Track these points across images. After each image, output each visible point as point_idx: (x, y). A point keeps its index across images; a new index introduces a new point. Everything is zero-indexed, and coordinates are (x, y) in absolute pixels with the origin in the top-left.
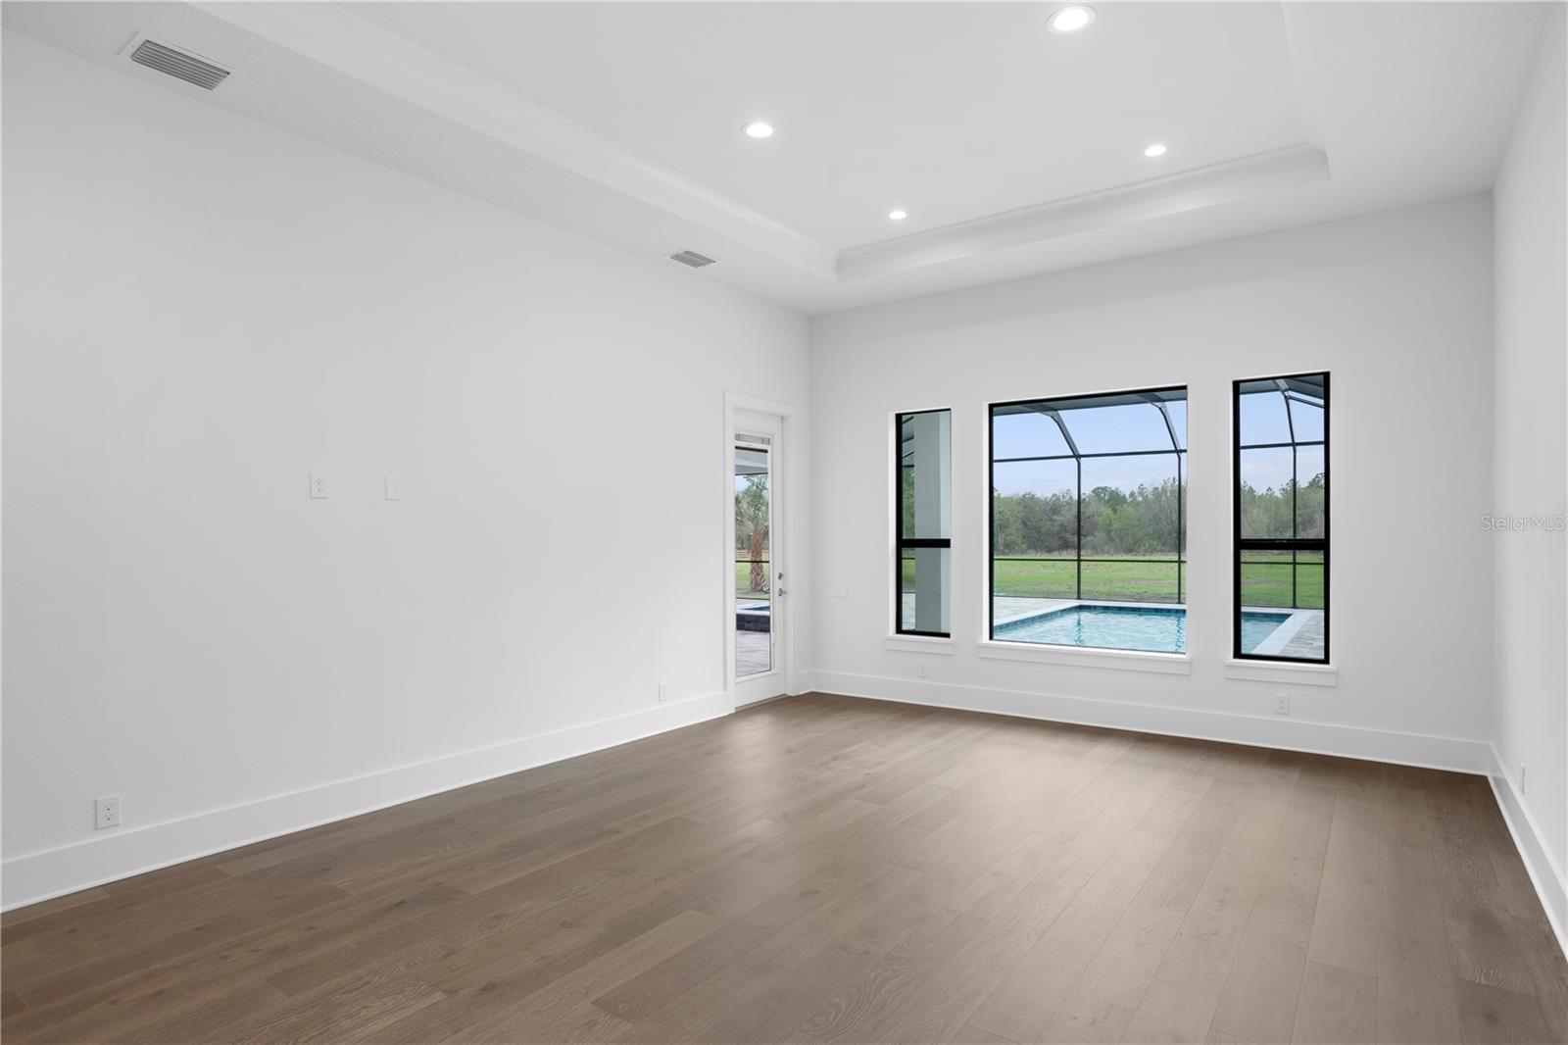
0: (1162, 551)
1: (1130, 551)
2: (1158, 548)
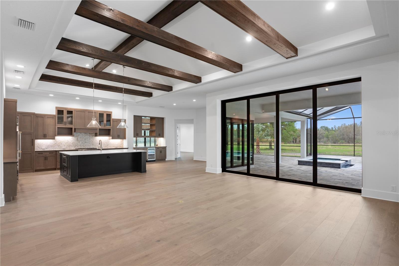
0: (345, 143)
1: (335, 143)
2: (344, 142)
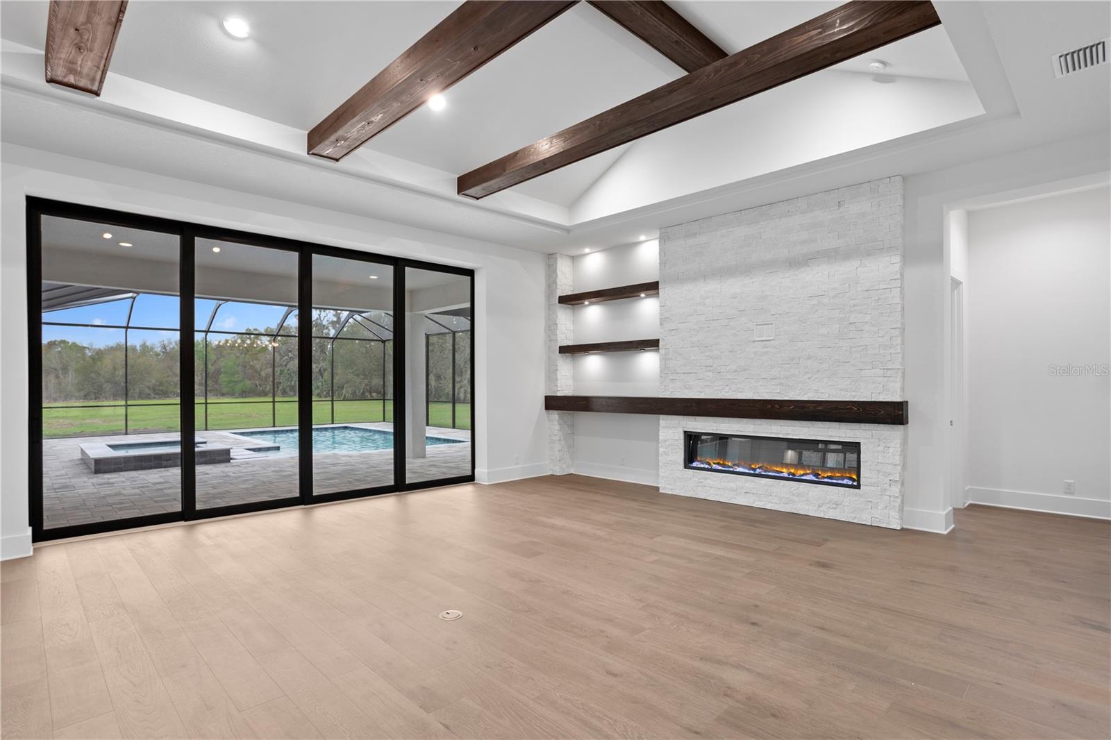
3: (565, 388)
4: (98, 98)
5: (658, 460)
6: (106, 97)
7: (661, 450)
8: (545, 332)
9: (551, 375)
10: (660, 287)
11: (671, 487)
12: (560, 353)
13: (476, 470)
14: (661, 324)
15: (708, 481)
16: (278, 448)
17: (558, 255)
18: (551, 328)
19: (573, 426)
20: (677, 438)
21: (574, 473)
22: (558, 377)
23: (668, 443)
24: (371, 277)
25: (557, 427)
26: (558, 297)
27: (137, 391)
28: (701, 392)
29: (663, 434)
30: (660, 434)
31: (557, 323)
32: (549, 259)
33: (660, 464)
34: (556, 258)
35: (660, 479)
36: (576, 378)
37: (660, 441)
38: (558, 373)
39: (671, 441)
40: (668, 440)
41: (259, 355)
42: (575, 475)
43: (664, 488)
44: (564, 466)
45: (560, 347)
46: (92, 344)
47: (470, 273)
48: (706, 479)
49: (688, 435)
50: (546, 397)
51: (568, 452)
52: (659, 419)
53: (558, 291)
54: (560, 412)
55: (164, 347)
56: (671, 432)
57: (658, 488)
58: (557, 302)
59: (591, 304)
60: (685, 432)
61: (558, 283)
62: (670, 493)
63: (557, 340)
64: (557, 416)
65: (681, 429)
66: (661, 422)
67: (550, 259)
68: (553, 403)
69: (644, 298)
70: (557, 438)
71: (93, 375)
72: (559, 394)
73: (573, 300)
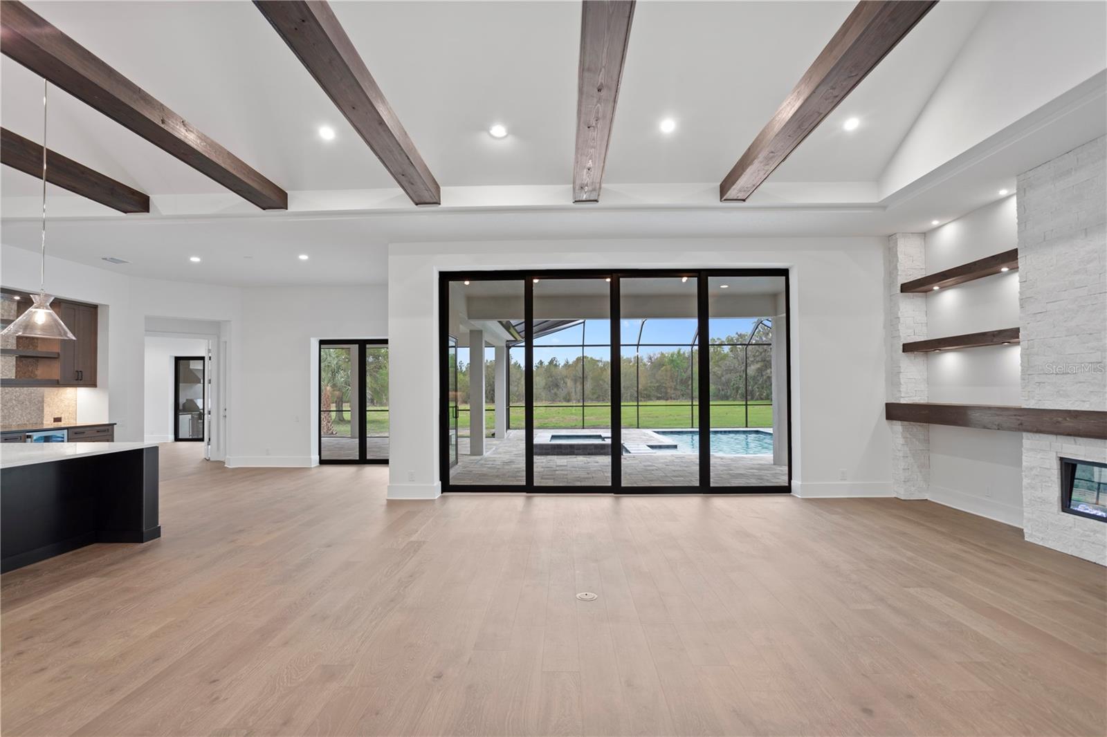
3: (913, 392)
4: (440, 206)
5: (1022, 495)
6: (445, 203)
7: (1025, 481)
8: (884, 327)
9: (893, 378)
10: (1019, 257)
11: (1041, 535)
12: (903, 352)
13: (792, 481)
14: (1022, 306)
15: (1097, 535)
16: (675, 447)
17: (898, 236)
18: (892, 322)
19: (927, 441)
20: (1049, 467)
21: (929, 499)
22: (902, 382)
23: (1034, 472)
24: (722, 287)
25: (901, 441)
26: (899, 285)
27: (629, 394)
28: (1084, 401)
29: (1028, 459)
30: (1024, 457)
31: (900, 315)
32: (889, 240)
33: (1025, 500)
34: (897, 239)
35: (1025, 521)
36: (930, 381)
37: (1023, 469)
38: (901, 376)
39: (1039, 469)
40: (1034, 467)
41: (720, 362)
42: (930, 502)
43: (1031, 535)
44: (913, 489)
45: (904, 345)
46: (602, 358)
47: (784, 273)
48: (1095, 532)
49: (1066, 463)
50: (887, 405)
51: (921, 472)
52: (1022, 438)
53: (899, 278)
54: (906, 423)
55: (650, 358)
56: (1039, 456)
57: (1020, 532)
58: (899, 291)
59: (943, 288)
60: (1061, 459)
61: (899, 268)
62: (1041, 544)
63: (899, 336)
64: (900, 427)
65: (1055, 454)
66: (1024, 441)
67: (889, 242)
68: (895, 412)
69: (1007, 274)
70: (901, 454)
71: (601, 382)
72: (903, 401)
73: (919, 286)
